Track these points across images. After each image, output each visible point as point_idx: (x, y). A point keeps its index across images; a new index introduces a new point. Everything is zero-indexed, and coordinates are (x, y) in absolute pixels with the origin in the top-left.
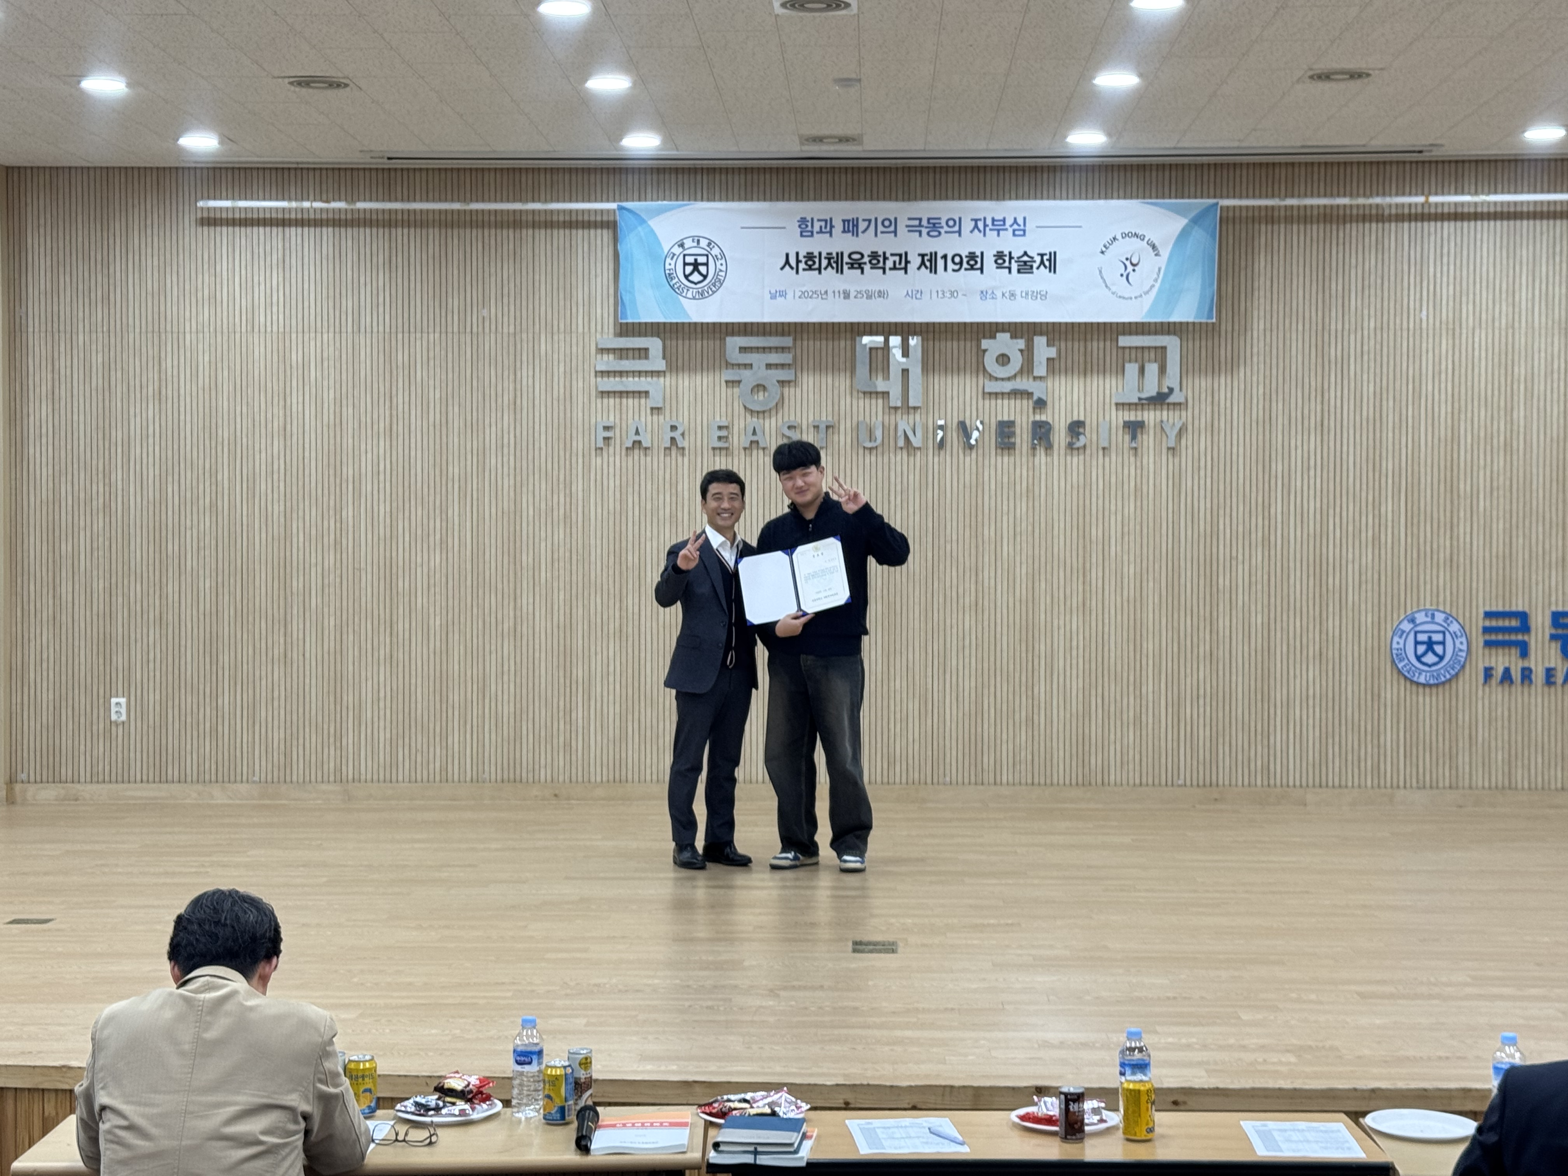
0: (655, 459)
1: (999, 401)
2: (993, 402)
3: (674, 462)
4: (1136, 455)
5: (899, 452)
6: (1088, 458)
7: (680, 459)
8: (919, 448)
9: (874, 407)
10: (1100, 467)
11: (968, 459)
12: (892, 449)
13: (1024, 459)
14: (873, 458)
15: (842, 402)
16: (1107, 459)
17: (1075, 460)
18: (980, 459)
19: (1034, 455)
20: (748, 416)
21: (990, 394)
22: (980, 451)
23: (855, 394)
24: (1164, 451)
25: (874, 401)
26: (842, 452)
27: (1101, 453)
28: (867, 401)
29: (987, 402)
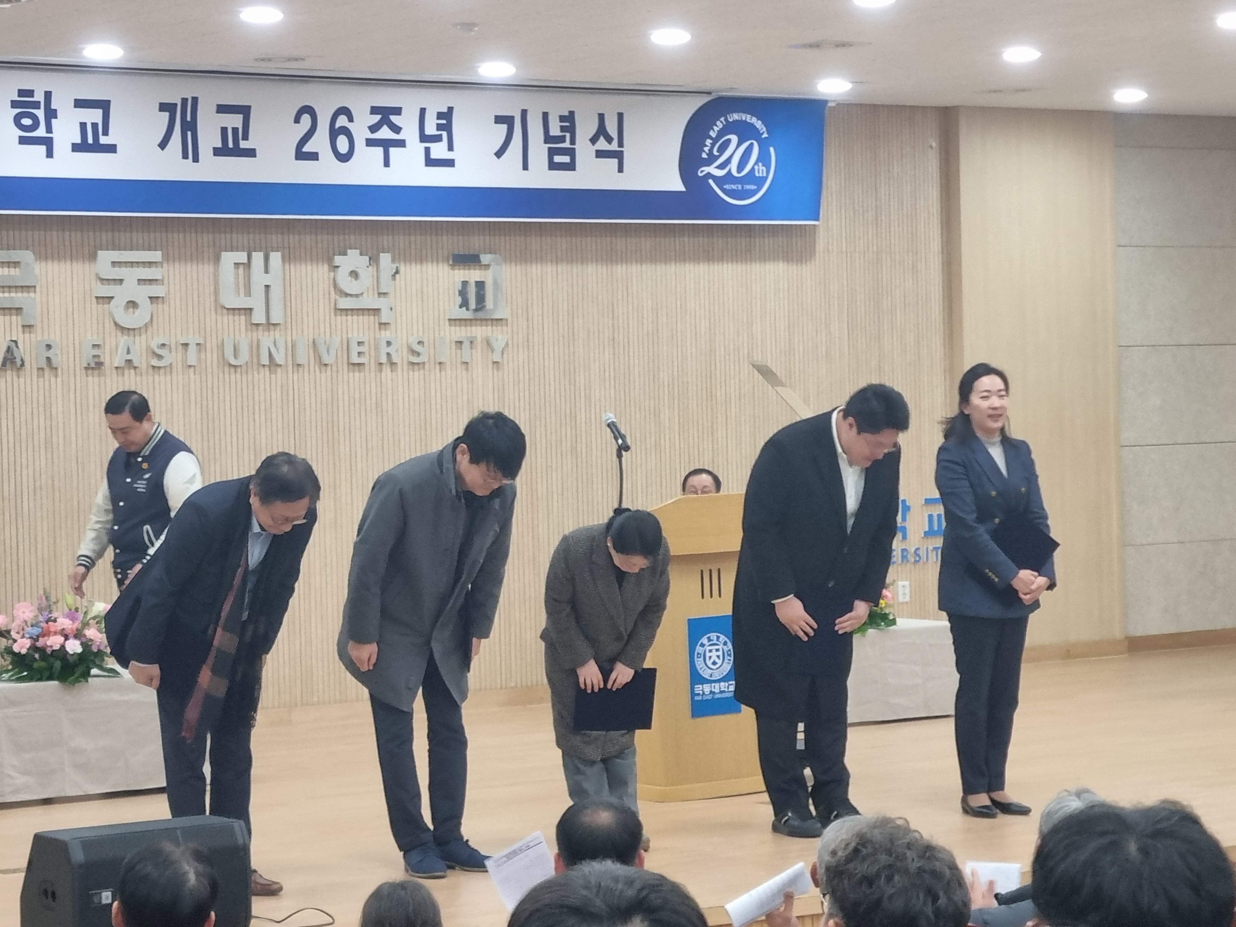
0: (28, 381)
1: (349, 317)
2: (344, 317)
3: (47, 383)
4: (467, 369)
5: (261, 369)
6: (427, 373)
7: (53, 379)
8: (281, 365)
9: (237, 323)
10: (438, 382)
11: (323, 375)
12: (255, 367)
13: (373, 375)
14: (238, 376)
15: (208, 319)
16: (443, 373)
17: (416, 375)
18: (334, 375)
19: (381, 372)
20: (119, 334)
21: (341, 310)
22: (334, 368)
23: (219, 310)
24: (490, 365)
25: (237, 317)
26: (209, 370)
27: (438, 367)
28: (231, 317)
29: (339, 318)
